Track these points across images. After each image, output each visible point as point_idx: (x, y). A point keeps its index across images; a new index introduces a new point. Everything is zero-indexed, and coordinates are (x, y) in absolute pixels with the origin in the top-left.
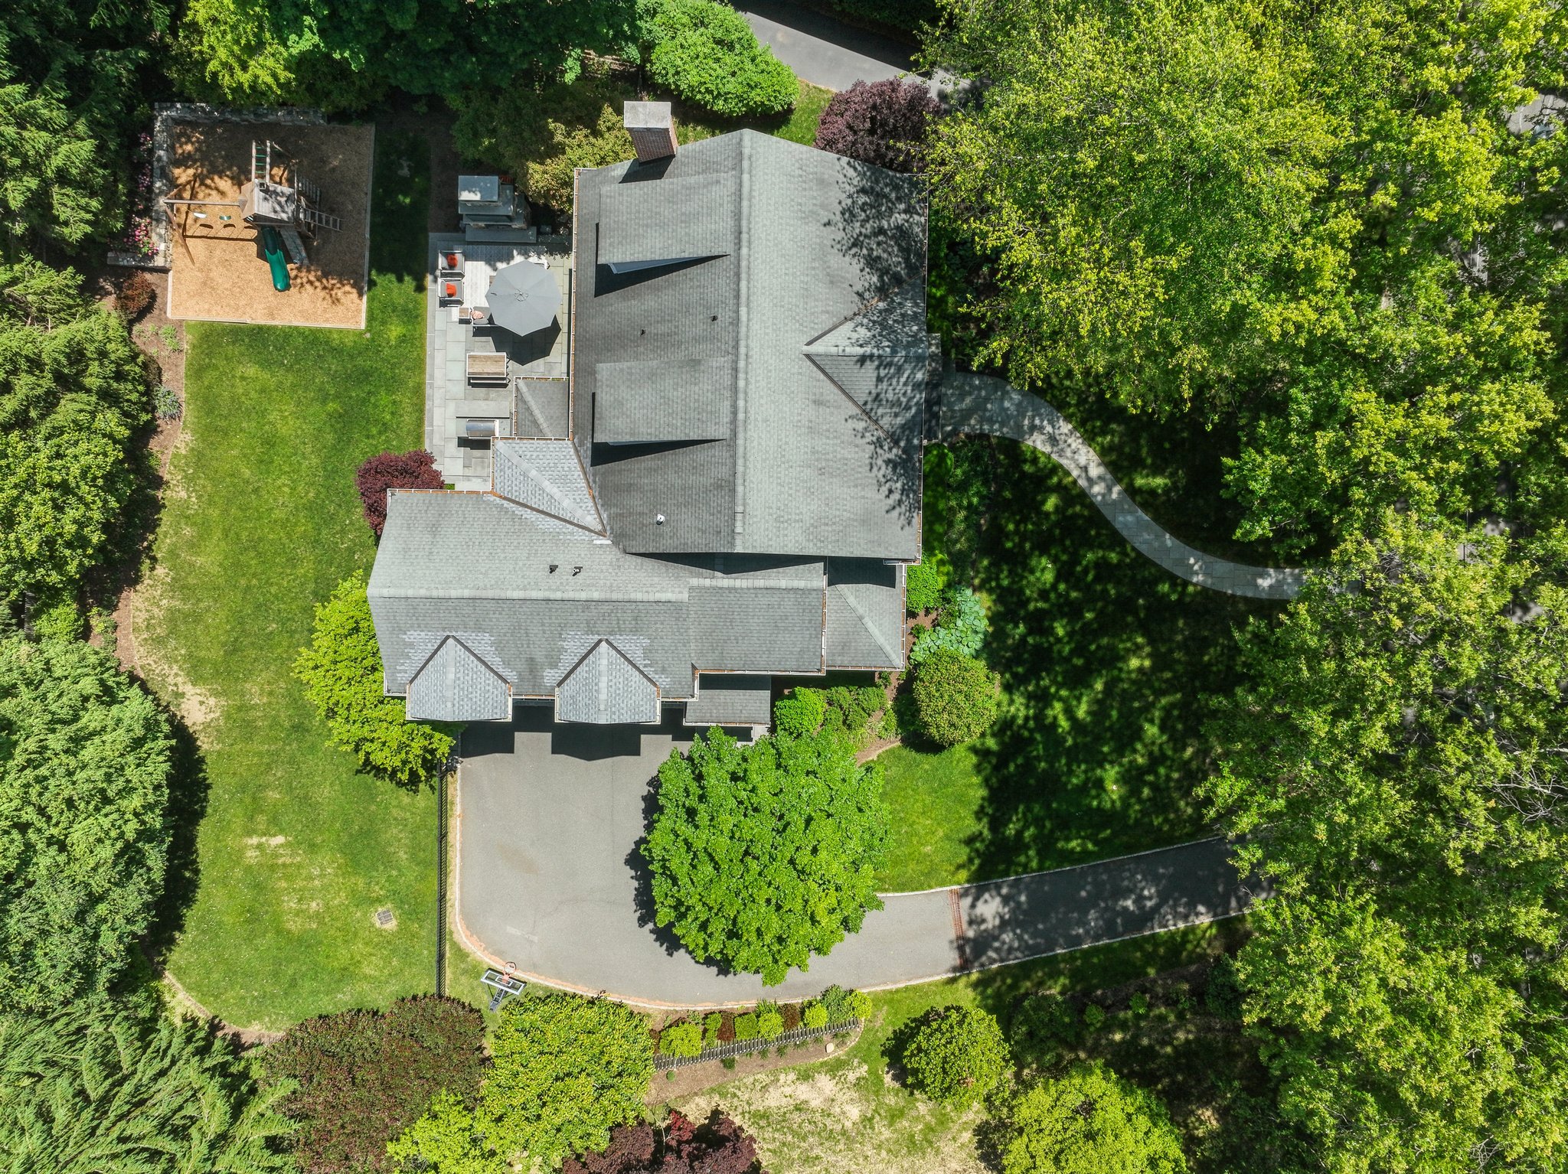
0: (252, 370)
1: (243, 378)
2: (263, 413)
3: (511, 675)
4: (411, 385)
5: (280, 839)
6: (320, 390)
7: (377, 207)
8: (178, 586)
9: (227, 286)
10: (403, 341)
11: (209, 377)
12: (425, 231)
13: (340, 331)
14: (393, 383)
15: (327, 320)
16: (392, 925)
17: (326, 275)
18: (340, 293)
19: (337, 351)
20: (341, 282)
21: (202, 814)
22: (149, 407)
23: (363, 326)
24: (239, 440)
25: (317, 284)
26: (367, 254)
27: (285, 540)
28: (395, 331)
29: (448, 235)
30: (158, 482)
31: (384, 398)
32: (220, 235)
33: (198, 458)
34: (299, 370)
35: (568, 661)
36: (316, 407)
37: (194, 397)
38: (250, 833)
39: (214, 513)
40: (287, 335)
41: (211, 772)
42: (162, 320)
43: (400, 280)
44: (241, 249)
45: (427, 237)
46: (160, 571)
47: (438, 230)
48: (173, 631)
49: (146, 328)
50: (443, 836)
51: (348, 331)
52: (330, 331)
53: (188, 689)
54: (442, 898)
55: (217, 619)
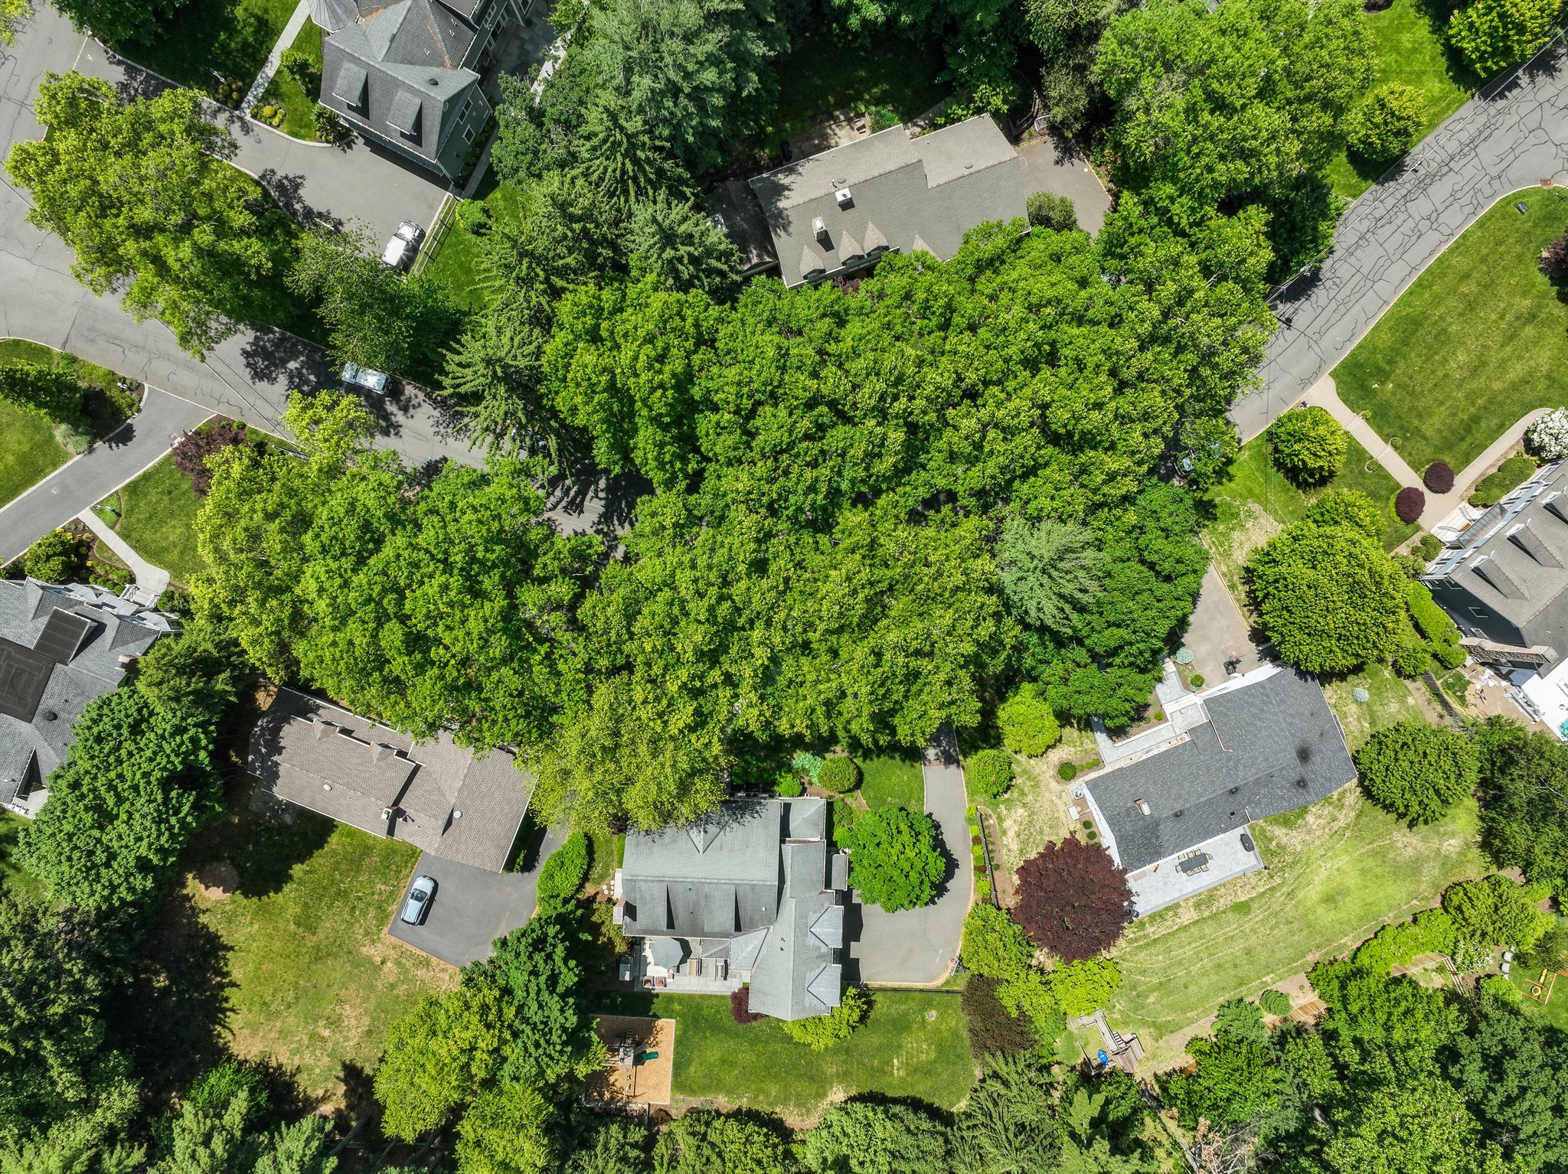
0: (692, 1069)
1: (695, 1073)
2: (711, 1064)
3: (823, 965)
4: (699, 1000)
5: (895, 1061)
6: (701, 1039)
7: (623, 1013)
8: (785, 1102)
9: (656, 1079)
10: (681, 1003)
11: (694, 1086)
12: (634, 993)
13: (676, 1030)
14: (699, 1007)
15: (671, 1036)
16: (934, 1013)
17: (651, 1036)
18: (659, 1029)
19: (685, 1032)
20: (653, 1029)
21: (883, 1095)
22: (709, 1112)
23: (673, 1020)
24: (722, 1075)
25: (655, 1040)
26: (642, 1017)
27: (765, 1056)
28: (676, 1007)
29: (635, 984)
30: (739, 1110)
31: (705, 1012)
32: (634, 1081)
33: (729, 1093)
34: (693, 1048)
35: (818, 943)
36: (708, 1041)
37: (703, 1094)
38: (892, 1074)
39: (753, 1086)
40: (677, 1053)
41: (865, 1090)
42: (670, 1106)
43: (654, 1004)
44: (640, 1072)
45: (637, 992)
46: (778, 1110)
47: (634, 988)
48: (804, 1106)
49: (673, 1113)
50: (895, 990)
51: (676, 1027)
52: (676, 1034)
53: (829, 1099)
54: (921, 991)
55: (799, 1086)
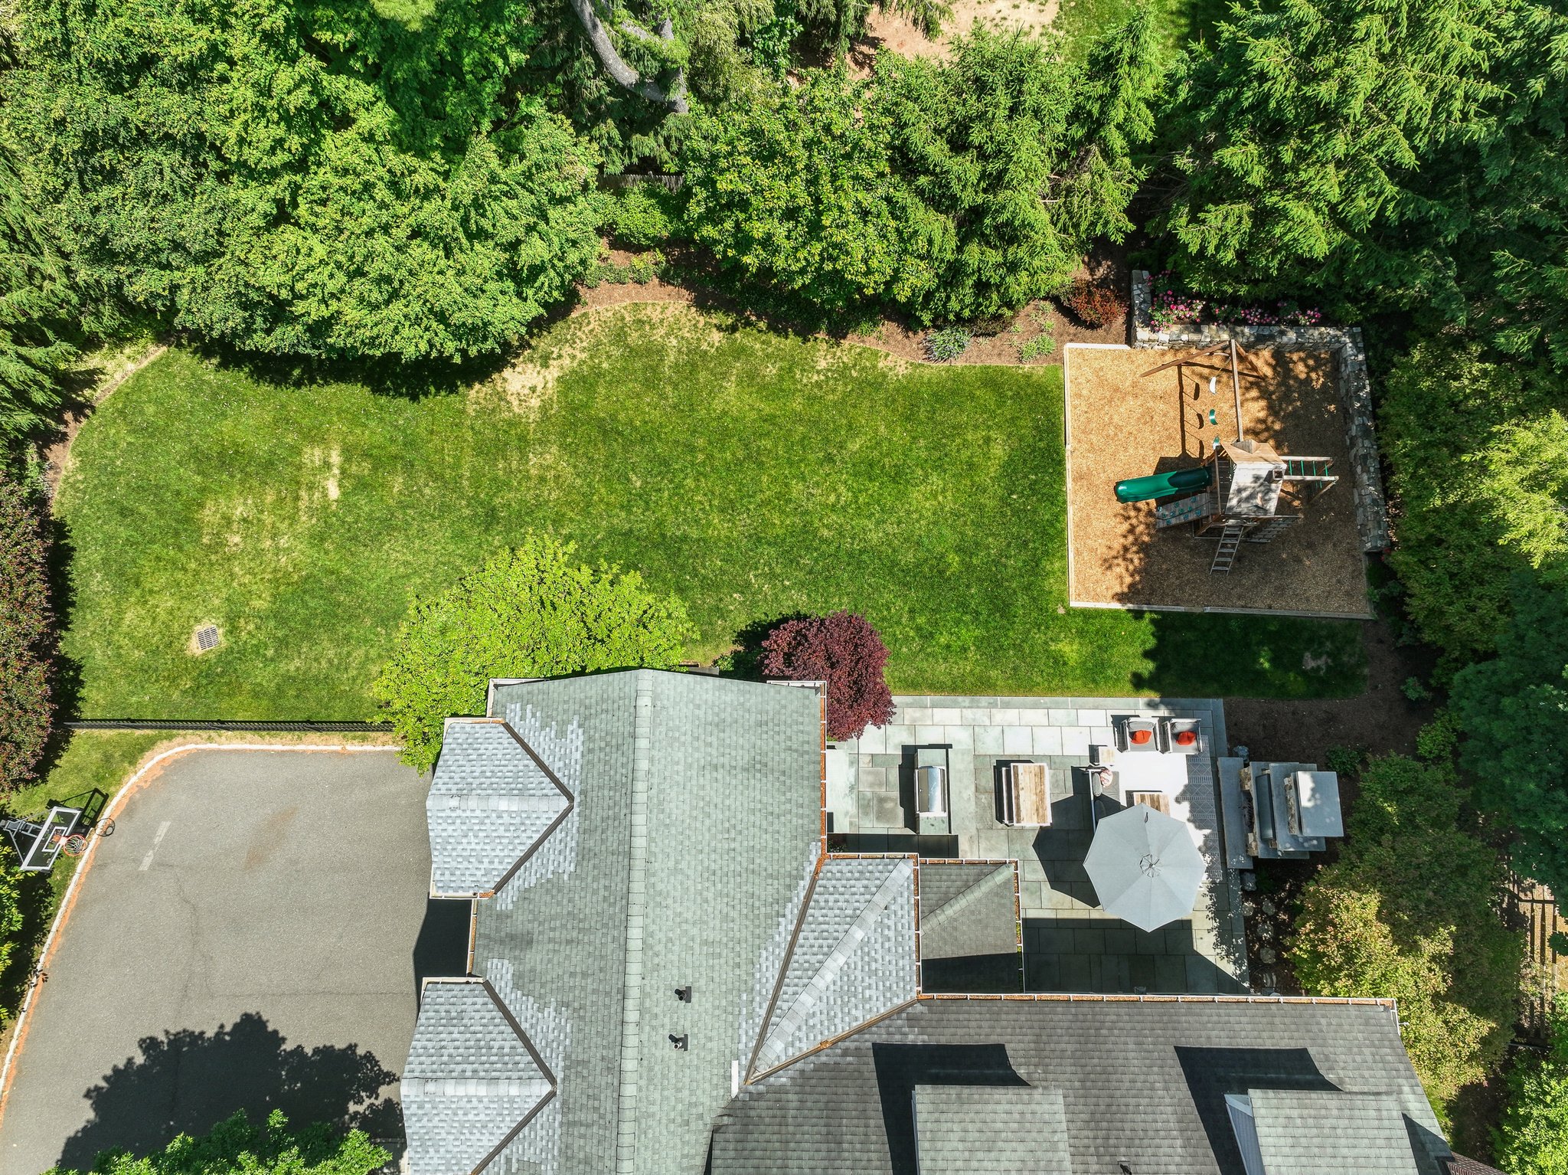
0: (999, 451)
1: (987, 440)
2: (939, 467)
3: (506, 900)
4: (993, 673)
5: (334, 492)
6: (977, 544)
7: (1252, 623)
8: (694, 360)
9: (1116, 418)
10: (1056, 662)
11: (985, 396)
12: (1225, 691)
13: (1064, 571)
14: (992, 649)
15: (1078, 553)
16: (195, 648)
17: (1144, 548)
18: (1120, 570)
19: (1034, 566)
20: (1136, 571)
21: (378, 388)
22: (940, 322)
23: (1074, 604)
24: (900, 437)
25: (1131, 538)
26: (1181, 609)
27: (759, 497)
28: (1070, 649)
29: (1223, 726)
30: (838, 333)
31: (969, 634)
32: (1187, 409)
33: (873, 384)
34: (1003, 515)
35: (523, 1009)
36: (952, 538)
37: (958, 377)
38: (348, 452)
39: (797, 404)
40: (1056, 500)
41: (436, 402)
42: (1062, 337)
43: (1148, 655)
44: (1169, 437)
45: (1216, 695)
46: (716, 337)
47: (1228, 714)
48: (633, 352)
49: (1052, 319)
50: (311, 725)
51: (1065, 583)
52: (1064, 557)
53: (553, 372)
54: (222, 725)
55: (651, 410)
